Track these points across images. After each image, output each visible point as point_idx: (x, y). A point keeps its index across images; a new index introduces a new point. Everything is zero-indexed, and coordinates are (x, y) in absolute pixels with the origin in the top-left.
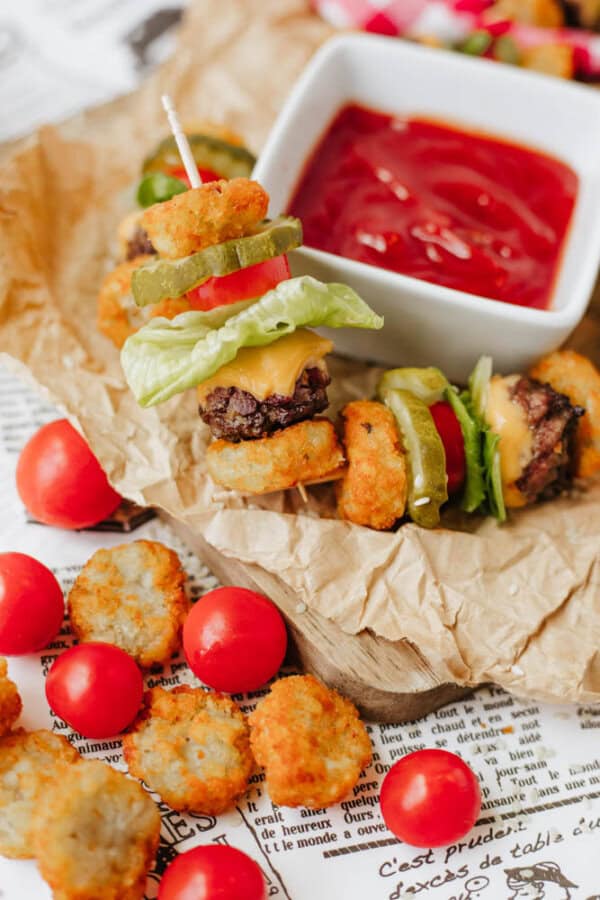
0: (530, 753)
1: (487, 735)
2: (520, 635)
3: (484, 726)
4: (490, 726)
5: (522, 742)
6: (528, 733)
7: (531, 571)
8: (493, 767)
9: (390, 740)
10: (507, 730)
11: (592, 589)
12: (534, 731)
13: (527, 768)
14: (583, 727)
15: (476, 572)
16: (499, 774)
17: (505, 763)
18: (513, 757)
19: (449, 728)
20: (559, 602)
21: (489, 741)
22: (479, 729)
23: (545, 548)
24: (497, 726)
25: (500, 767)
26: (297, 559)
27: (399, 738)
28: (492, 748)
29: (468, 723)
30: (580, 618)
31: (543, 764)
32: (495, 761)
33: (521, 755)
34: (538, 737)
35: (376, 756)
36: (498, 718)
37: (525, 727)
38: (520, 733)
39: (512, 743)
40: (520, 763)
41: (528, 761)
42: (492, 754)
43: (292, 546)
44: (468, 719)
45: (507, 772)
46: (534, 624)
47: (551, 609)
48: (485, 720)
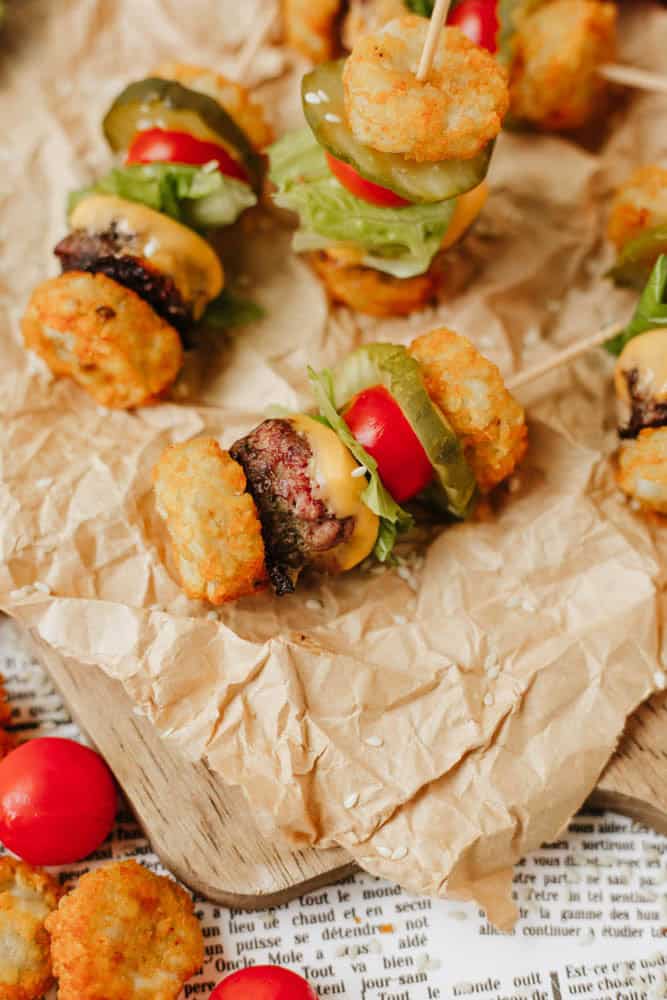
0: (409, 961)
1: (360, 931)
2: (388, 802)
3: (358, 920)
4: (365, 920)
5: (403, 945)
6: (412, 934)
7: (426, 715)
8: (359, 976)
9: (240, 929)
10: (387, 929)
11: (496, 750)
12: (419, 932)
13: (402, 979)
14: (483, 931)
15: (354, 708)
16: (365, 986)
17: (375, 972)
18: (387, 964)
19: (314, 920)
20: (448, 767)
21: (362, 940)
22: (351, 924)
23: (451, 686)
24: (375, 921)
25: (369, 976)
26: (146, 666)
27: (251, 928)
28: (362, 950)
29: (339, 915)
30: (471, 787)
31: (423, 977)
32: (363, 968)
33: (397, 963)
34: (423, 941)
35: (219, 949)
36: (378, 911)
37: (409, 925)
38: (403, 933)
39: (390, 945)
40: (395, 973)
41: (406, 971)
42: (363, 958)
43: (142, 648)
44: (339, 908)
45: (376, 984)
46: (409, 792)
47: (435, 775)
48: (360, 913)
